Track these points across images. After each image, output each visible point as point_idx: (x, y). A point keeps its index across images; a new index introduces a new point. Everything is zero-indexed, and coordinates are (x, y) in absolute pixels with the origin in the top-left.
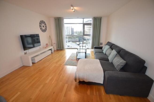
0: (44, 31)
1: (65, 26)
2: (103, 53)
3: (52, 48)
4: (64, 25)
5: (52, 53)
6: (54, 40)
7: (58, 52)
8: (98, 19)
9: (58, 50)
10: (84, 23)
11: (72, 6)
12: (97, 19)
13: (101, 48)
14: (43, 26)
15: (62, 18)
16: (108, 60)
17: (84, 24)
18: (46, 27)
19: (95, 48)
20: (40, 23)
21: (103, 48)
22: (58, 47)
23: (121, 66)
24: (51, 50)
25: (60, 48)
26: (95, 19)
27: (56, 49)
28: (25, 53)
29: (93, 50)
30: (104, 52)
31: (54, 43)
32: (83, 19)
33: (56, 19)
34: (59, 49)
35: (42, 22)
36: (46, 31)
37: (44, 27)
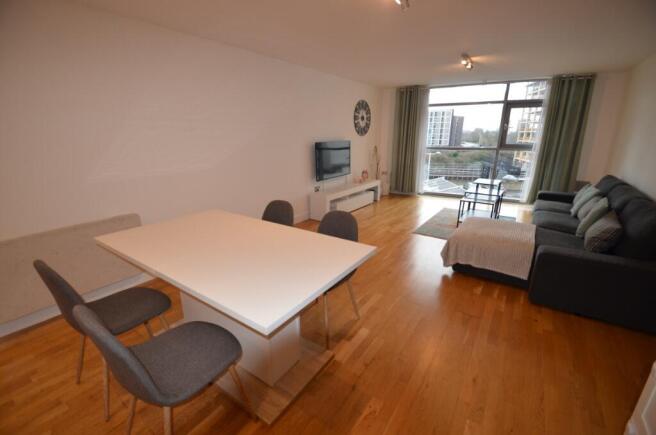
0: (362, 131)
1: (431, 109)
2: (570, 213)
3: (377, 187)
4: (426, 112)
5: (375, 201)
6: (386, 162)
7: (393, 200)
8: (579, 82)
9: (392, 196)
10: (509, 99)
11: (466, 56)
12: (570, 82)
14: (363, 118)
15: (423, 86)
16: (571, 231)
17: (509, 105)
18: (369, 119)
19: (543, 197)
20: (356, 110)
22: (394, 185)
23: (605, 240)
24: (372, 193)
25: (402, 187)
26: (564, 82)
27: (386, 192)
28: (317, 190)
29: (530, 208)
31: (383, 173)
32: (509, 83)
33: (402, 93)
34: (396, 192)
35: (362, 106)
36: (366, 132)
37: (365, 120)
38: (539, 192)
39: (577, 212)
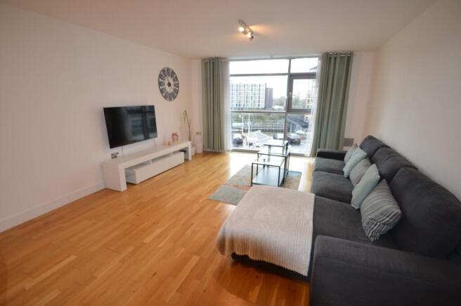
0: (170, 97)
1: (233, 81)
2: (343, 173)
3: (187, 148)
5: (186, 160)
6: (198, 125)
7: (206, 158)
8: (341, 57)
9: (205, 153)
10: (292, 71)
11: (242, 23)
12: (335, 58)
13: (340, 156)
14: (169, 85)
17: (292, 77)
18: (177, 85)
19: (321, 155)
20: (160, 76)
21: (346, 158)
22: (206, 146)
24: (183, 153)
25: (213, 148)
26: (330, 58)
27: (200, 150)
28: (114, 156)
29: (313, 161)
30: (346, 170)
31: (197, 133)
32: (290, 59)
33: (206, 63)
34: (209, 150)
35: (166, 73)
36: (175, 97)
37: (172, 86)
38: (318, 150)
39: (349, 173)
